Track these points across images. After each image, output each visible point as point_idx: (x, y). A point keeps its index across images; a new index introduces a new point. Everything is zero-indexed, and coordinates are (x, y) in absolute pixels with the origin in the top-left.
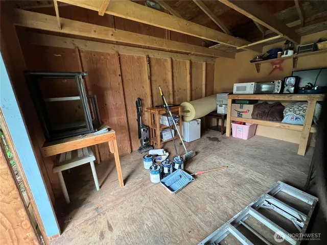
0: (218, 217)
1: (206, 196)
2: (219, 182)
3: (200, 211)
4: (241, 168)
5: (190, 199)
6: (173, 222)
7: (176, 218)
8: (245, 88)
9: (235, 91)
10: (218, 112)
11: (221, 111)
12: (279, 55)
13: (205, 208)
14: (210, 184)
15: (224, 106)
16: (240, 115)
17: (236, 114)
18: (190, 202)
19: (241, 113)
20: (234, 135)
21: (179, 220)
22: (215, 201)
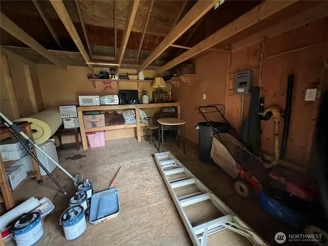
0: (158, 191)
1: (138, 191)
2: (131, 178)
3: (148, 200)
4: (129, 162)
5: (133, 203)
6: (149, 225)
7: (146, 220)
8: (91, 101)
9: (81, 103)
10: (66, 127)
11: (69, 125)
12: (110, 78)
13: (148, 196)
14: (128, 183)
15: (72, 119)
16: (94, 125)
17: (90, 125)
18: (136, 204)
19: (95, 123)
20: (92, 146)
21: (149, 219)
22: (145, 187)
